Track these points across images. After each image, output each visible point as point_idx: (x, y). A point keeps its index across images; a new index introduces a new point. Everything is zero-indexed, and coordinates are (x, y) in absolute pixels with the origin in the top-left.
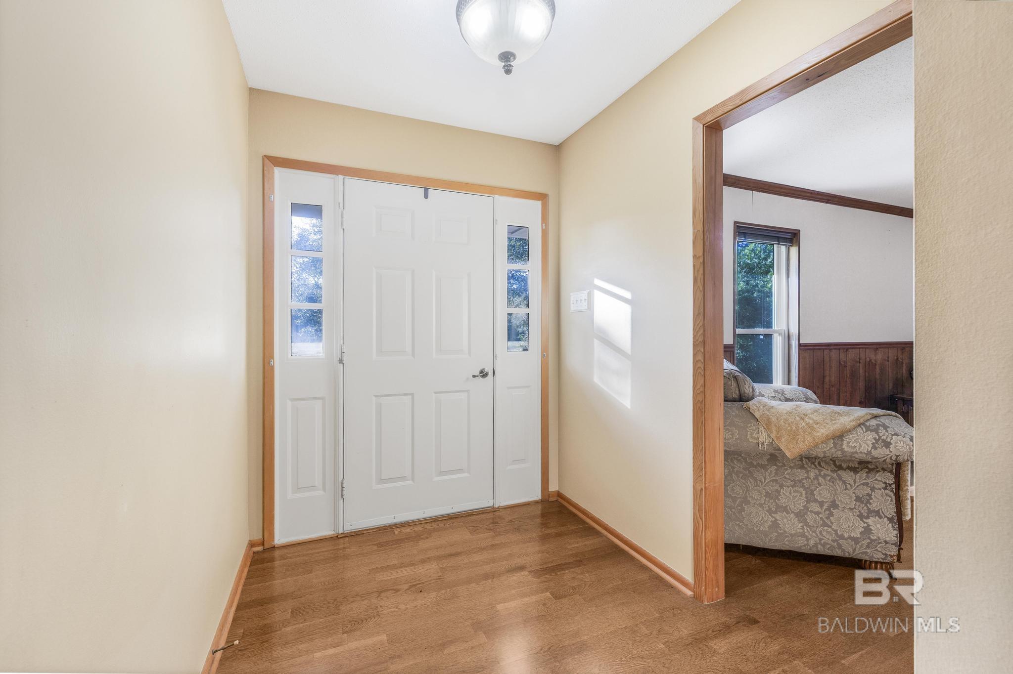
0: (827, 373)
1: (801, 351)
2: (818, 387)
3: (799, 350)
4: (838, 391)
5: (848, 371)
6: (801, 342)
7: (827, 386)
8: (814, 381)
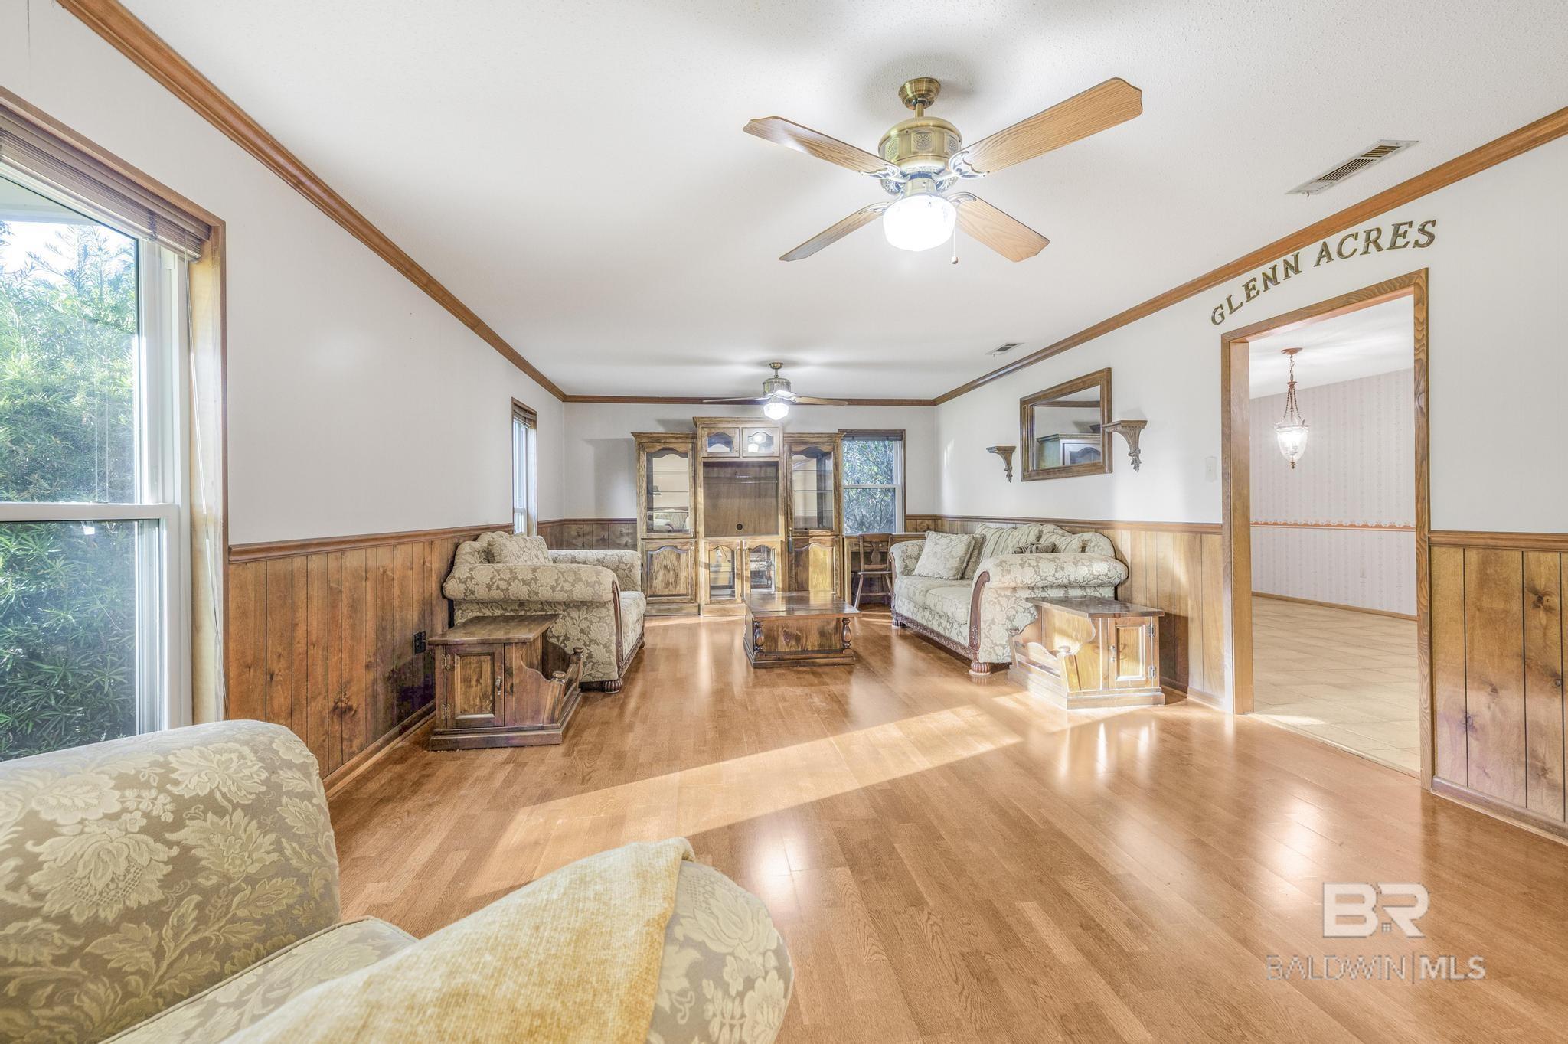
0: (301, 614)
1: (231, 567)
2: (279, 656)
3: (227, 563)
4: (325, 653)
5: (345, 602)
6: (231, 542)
7: (300, 647)
8: (270, 643)
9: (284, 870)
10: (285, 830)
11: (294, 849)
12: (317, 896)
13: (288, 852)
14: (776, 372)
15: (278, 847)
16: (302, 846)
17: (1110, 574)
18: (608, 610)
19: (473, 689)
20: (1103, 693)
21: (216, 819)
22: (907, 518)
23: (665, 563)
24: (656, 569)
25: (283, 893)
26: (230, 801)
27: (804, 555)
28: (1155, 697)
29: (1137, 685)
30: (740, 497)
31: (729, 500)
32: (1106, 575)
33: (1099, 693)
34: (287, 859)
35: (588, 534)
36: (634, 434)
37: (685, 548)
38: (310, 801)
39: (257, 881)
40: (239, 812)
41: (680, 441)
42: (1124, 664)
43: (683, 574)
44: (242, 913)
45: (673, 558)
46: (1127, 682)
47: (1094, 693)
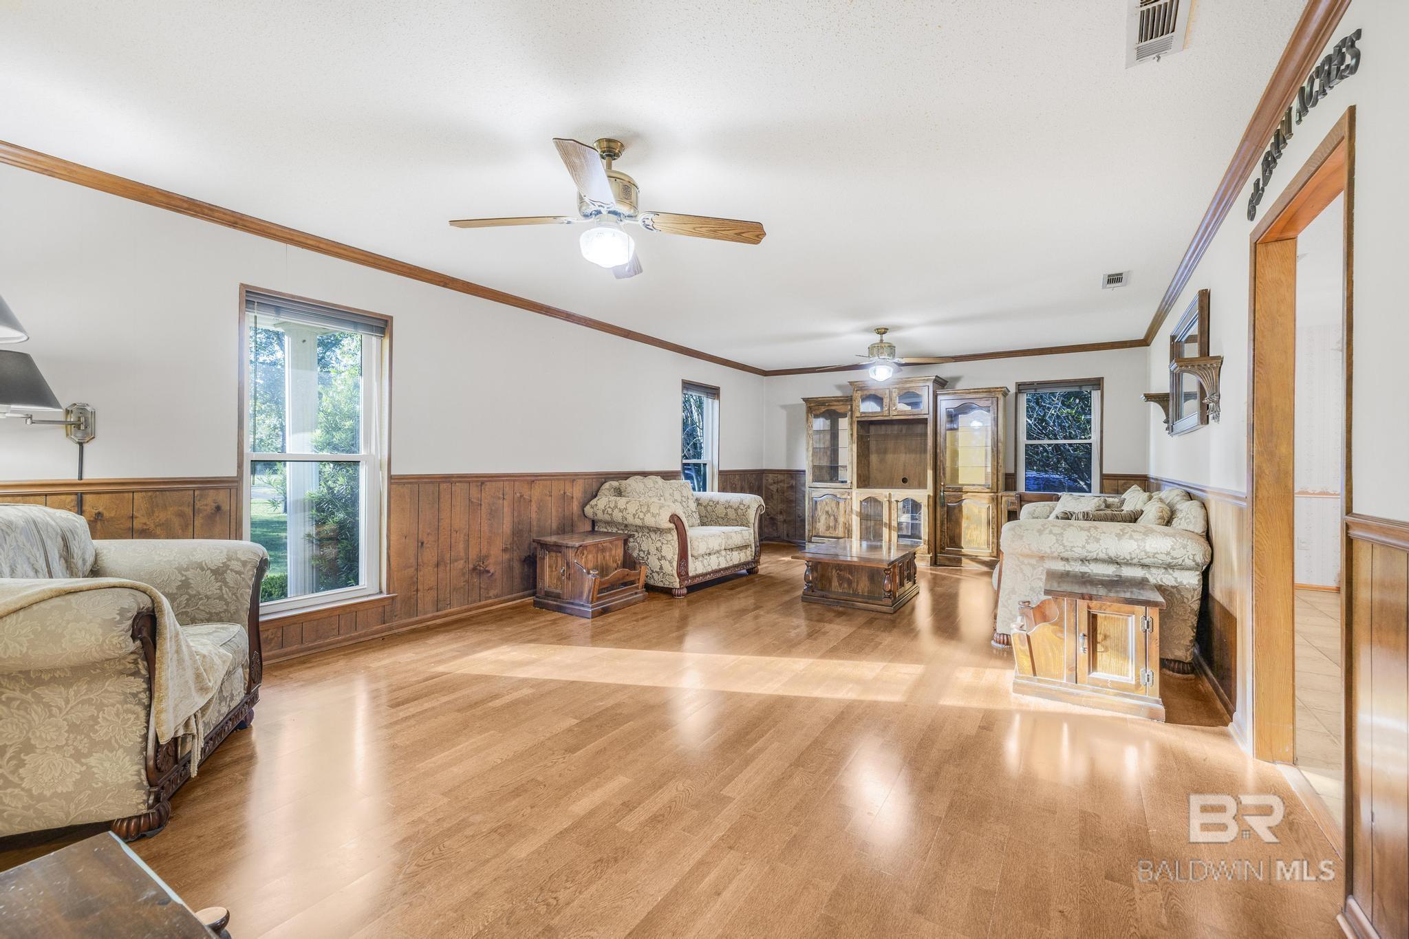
9: (221, 598)
10: (225, 583)
11: (226, 591)
12: (232, 612)
13: (224, 591)
14: (882, 337)
15: (221, 589)
16: (230, 591)
17: (1174, 554)
18: (673, 536)
19: (554, 573)
20: (1066, 685)
21: (200, 571)
22: (1104, 477)
23: (826, 509)
24: (820, 514)
25: (219, 606)
26: (207, 567)
27: (956, 511)
28: (1151, 710)
29: (1122, 690)
30: (906, 453)
31: (896, 456)
32: (1168, 554)
33: (1061, 684)
34: (223, 594)
35: (781, 482)
36: (804, 399)
37: (844, 497)
38: (240, 575)
39: (210, 598)
40: (209, 571)
41: (841, 403)
42: (1102, 657)
43: (841, 520)
44: (202, 608)
45: (834, 505)
46: (1106, 681)
47: (1054, 683)
